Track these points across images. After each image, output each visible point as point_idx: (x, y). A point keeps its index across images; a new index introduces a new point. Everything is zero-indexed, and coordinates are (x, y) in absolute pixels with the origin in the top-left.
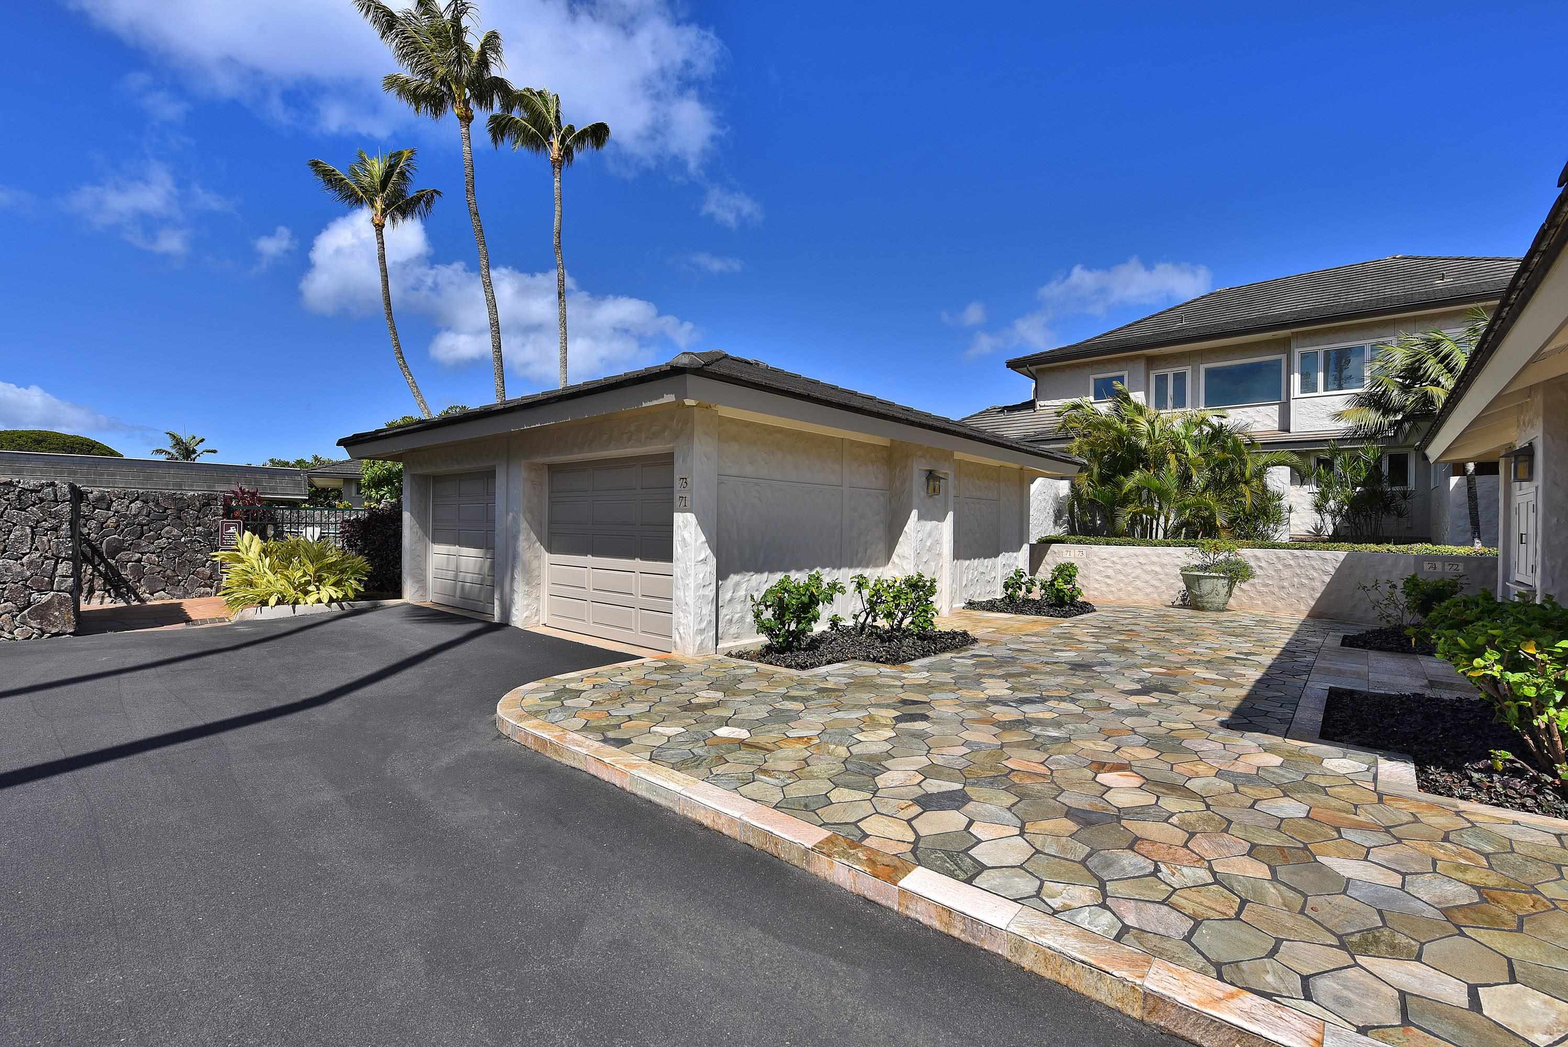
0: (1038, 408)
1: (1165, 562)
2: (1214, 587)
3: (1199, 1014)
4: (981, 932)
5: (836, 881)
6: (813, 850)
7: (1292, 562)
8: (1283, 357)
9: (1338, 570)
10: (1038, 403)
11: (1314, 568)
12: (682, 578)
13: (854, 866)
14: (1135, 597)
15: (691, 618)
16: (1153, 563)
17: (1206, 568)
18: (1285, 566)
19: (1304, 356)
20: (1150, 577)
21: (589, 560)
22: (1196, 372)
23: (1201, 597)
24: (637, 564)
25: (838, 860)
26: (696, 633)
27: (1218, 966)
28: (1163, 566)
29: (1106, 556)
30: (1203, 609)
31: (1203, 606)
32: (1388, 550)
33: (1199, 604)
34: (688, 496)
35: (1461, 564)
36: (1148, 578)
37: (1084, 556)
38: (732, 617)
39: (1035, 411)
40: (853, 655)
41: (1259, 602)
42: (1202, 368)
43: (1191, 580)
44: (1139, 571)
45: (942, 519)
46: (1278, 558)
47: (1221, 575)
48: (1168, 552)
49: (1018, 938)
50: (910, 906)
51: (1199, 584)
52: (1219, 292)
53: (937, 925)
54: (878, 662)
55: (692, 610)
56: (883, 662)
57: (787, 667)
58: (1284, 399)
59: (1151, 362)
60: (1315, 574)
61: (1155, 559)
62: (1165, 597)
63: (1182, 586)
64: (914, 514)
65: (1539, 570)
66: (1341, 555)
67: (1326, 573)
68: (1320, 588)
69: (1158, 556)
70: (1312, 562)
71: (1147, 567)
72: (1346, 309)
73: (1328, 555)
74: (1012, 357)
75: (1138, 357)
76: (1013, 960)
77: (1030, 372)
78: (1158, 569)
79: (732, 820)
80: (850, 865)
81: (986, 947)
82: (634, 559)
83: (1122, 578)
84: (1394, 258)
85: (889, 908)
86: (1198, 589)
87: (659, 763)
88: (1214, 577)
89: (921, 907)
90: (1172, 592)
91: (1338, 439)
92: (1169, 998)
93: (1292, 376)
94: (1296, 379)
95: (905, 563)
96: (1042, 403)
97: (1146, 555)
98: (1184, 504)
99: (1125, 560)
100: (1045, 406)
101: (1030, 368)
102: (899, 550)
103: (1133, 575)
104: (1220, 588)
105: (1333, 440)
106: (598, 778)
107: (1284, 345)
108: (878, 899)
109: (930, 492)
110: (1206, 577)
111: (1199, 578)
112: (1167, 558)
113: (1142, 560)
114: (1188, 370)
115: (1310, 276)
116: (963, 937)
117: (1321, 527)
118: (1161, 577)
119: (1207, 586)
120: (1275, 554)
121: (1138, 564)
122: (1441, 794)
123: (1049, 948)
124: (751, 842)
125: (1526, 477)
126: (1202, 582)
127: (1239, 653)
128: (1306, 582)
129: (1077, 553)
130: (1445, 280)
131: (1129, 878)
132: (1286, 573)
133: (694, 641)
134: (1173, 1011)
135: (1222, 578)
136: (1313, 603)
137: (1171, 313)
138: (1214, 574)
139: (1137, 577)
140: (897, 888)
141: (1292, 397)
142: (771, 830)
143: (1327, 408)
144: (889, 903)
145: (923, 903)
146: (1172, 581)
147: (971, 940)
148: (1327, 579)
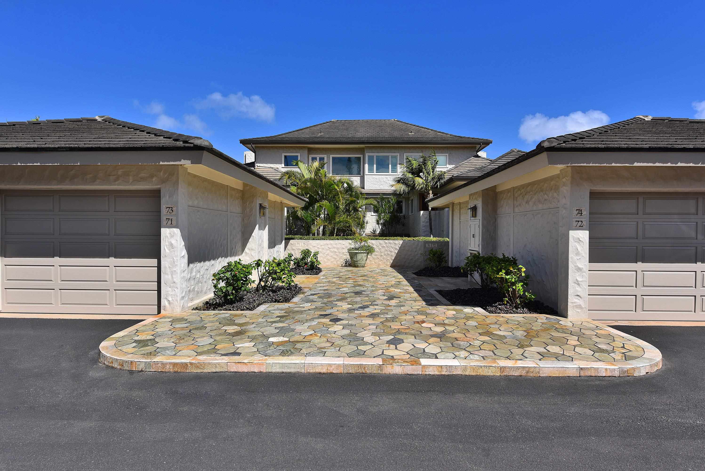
0: (256, 167)
1: (338, 247)
2: (361, 257)
3: (514, 367)
4: (453, 369)
5: (395, 373)
6: (383, 365)
7: (385, 245)
8: (361, 156)
9: (400, 248)
10: (256, 165)
11: (392, 247)
12: (170, 267)
13: (403, 364)
14: (327, 264)
15: (178, 291)
16: (334, 248)
17: (356, 249)
18: (382, 247)
19: (369, 156)
20: (333, 254)
21: (57, 260)
22: (328, 158)
23: (357, 261)
24: (112, 261)
25: (396, 364)
26: (181, 299)
27: (507, 357)
28: (338, 249)
29: (315, 245)
30: (357, 267)
31: (358, 266)
32: (413, 239)
33: (356, 265)
34: (174, 218)
35: (436, 244)
36: (332, 254)
37: (306, 245)
38: (191, 288)
39: (255, 169)
40: (264, 301)
41: (373, 262)
42: (331, 156)
43: (353, 255)
44: (328, 251)
45: (264, 229)
46: (380, 244)
47: (365, 252)
48: (340, 242)
49: (465, 366)
50: (427, 370)
51: (356, 256)
52: (333, 122)
53: (437, 373)
54: (279, 302)
55: (179, 286)
56: (281, 302)
57: (242, 310)
58: (362, 174)
59: (310, 151)
60: (392, 250)
61: (335, 246)
62: (339, 263)
63: (348, 257)
64: (257, 226)
65: (481, 246)
66: (401, 242)
67: (396, 249)
68: (394, 255)
69: (336, 244)
70: (392, 245)
71: (331, 249)
72: (383, 139)
73: (396, 242)
74: (243, 138)
75: (304, 147)
76: (463, 374)
77: (253, 147)
78: (336, 250)
79: (339, 365)
80: (401, 364)
81: (454, 374)
82: (108, 257)
83: (322, 255)
84: (394, 120)
85: (418, 374)
86: (356, 258)
87: (273, 356)
88: (362, 253)
89: (431, 369)
90: (342, 260)
91: (383, 194)
92: (507, 366)
93: (365, 165)
94: (366, 166)
95: (253, 253)
96: (258, 165)
97: (331, 244)
98: (340, 221)
99: (323, 247)
100: (260, 166)
101: (253, 145)
102: (249, 245)
103: (326, 253)
104: (364, 257)
105: (381, 193)
106: (240, 372)
107: (362, 151)
108: (413, 373)
109: (261, 215)
110: (359, 253)
111: (356, 253)
112: (339, 245)
113: (330, 246)
114: (325, 156)
115: (367, 122)
116: (446, 373)
117: (375, 230)
118: (337, 254)
119: (359, 257)
120: (379, 242)
121: (328, 248)
122: (494, 313)
123: (474, 366)
124: (350, 372)
125: (475, 216)
126: (358, 255)
127: (396, 282)
128: (389, 253)
129: (302, 244)
130: (412, 134)
131: (467, 347)
132: (383, 250)
133: (180, 304)
134: (508, 369)
135: (365, 253)
136: (392, 262)
137: (315, 128)
138: (362, 252)
139: (328, 254)
140: (421, 366)
141: (365, 174)
142: (361, 363)
143: (377, 180)
144: (418, 373)
145: (432, 368)
146: (341, 255)
147: (449, 373)
148: (396, 252)
